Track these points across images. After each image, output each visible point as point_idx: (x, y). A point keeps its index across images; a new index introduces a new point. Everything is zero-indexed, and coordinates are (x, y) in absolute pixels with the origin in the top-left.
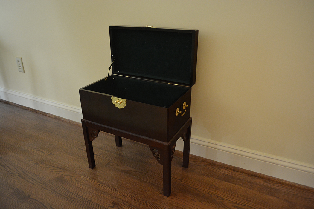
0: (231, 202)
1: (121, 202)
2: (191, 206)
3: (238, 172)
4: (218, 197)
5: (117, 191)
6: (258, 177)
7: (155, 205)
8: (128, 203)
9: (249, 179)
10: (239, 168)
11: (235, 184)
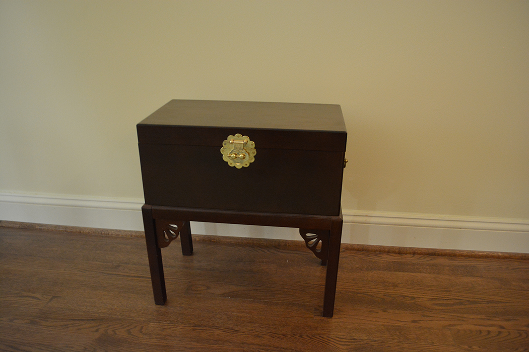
0: (426, 299)
1: (258, 348)
2: (375, 321)
3: (406, 254)
4: (404, 297)
5: (237, 331)
6: (438, 255)
7: (320, 336)
8: (270, 346)
9: (428, 261)
10: (407, 248)
11: (415, 272)
